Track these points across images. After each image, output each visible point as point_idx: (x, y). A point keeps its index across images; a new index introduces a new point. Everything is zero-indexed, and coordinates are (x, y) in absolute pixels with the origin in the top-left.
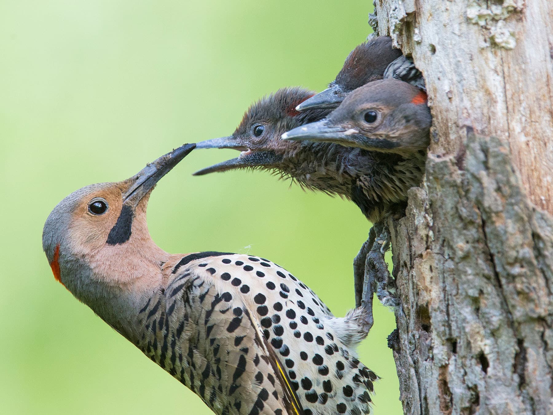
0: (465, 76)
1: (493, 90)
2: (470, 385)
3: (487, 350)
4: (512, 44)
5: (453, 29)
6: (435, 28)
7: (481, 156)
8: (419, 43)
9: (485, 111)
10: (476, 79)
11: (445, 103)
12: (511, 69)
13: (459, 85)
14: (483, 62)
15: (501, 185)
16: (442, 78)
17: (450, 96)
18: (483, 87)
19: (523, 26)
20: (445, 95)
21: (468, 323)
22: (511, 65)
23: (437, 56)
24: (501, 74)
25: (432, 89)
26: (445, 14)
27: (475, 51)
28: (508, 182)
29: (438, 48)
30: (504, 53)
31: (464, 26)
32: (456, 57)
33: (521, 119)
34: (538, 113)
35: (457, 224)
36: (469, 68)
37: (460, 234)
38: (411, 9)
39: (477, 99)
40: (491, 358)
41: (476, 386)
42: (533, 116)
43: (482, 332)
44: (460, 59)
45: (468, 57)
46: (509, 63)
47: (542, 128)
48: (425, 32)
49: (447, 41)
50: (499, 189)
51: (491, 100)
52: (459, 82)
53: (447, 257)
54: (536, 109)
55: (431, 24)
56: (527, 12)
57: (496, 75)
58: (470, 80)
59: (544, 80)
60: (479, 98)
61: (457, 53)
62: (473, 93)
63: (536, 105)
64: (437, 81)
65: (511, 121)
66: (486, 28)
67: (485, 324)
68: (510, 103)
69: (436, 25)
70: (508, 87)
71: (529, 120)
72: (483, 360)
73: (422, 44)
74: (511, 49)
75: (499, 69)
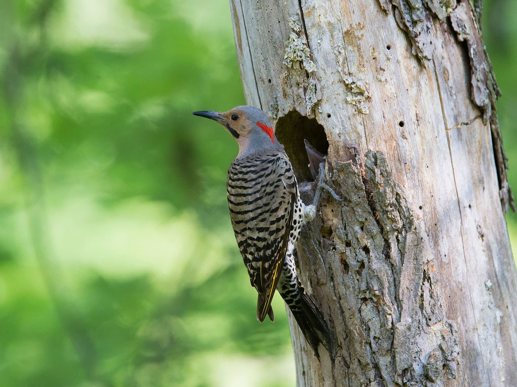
0: (346, 126)
1: (360, 132)
2: (359, 260)
3: (369, 245)
4: (368, 112)
5: (340, 106)
6: (330, 106)
7: (373, 160)
8: (321, 113)
9: (357, 141)
10: (352, 127)
11: (337, 138)
12: (367, 123)
13: (343, 130)
14: (355, 120)
15: (382, 172)
16: (335, 128)
17: (340, 135)
18: (355, 131)
19: (372, 104)
20: (337, 135)
21: (358, 233)
22: (367, 121)
23: (332, 118)
24: (363, 125)
25: (329, 133)
26: (335, 100)
27: (351, 116)
28: (386, 170)
29: (332, 115)
30: (364, 116)
31: (345, 105)
32: (342, 118)
33: (373, 144)
34: (380, 142)
35: (354, 190)
36: (348, 123)
37: (355, 194)
38: (319, 99)
39: (353, 136)
40: (371, 248)
41: (363, 260)
42: (378, 143)
43: (366, 237)
44: (343, 119)
45: (348, 118)
46: (366, 121)
47: (382, 148)
48: (324, 108)
49: (336, 112)
50: (381, 174)
51: (359, 137)
52: (343, 129)
53: (343, 205)
54: (379, 140)
55: (327, 105)
56: (373, 98)
57: (361, 125)
58: (349, 128)
59: (382, 127)
60: (354, 136)
61: (342, 116)
62: (351, 134)
63: (379, 138)
64: (332, 129)
65: (369, 145)
66: (356, 106)
67: (367, 233)
68: (368, 138)
69: (330, 105)
70: (366, 130)
71: (376, 145)
72: (366, 250)
73: (323, 113)
74: (367, 114)
75: (362, 123)
